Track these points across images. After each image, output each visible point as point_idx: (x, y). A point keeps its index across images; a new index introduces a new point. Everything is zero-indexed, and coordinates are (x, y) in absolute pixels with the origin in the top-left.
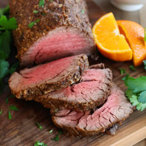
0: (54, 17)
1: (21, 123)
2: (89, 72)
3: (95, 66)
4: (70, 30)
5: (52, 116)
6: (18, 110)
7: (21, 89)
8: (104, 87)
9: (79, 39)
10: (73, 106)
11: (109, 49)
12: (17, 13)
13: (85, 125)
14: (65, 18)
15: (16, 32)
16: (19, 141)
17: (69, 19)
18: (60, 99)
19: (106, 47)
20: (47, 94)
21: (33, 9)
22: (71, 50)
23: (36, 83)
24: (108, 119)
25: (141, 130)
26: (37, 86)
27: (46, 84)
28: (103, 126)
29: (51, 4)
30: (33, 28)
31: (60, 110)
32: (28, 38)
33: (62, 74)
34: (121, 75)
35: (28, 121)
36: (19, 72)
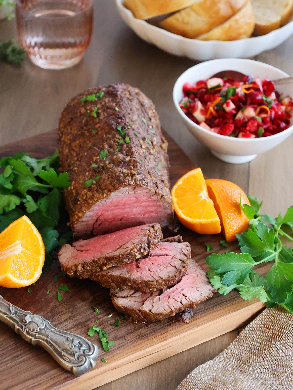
0: (118, 174)
1: (74, 306)
2: (161, 245)
3: (170, 238)
4: (139, 191)
5: (111, 297)
6: (69, 291)
7: (74, 264)
8: (178, 264)
9: (151, 204)
10: (138, 285)
11: (191, 217)
12: (69, 166)
13: (151, 307)
14: (133, 175)
15: (68, 191)
16: (70, 325)
17: (138, 177)
18: (121, 276)
19: (187, 215)
20: (106, 270)
21: (92, 162)
22: (140, 217)
23: (93, 257)
24: (179, 300)
25: (222, 318)
26: (94, 261)
27: (106, 258)
28: (173, 309)
29: (115, 157)
30: (90, 187)
31: (121, 289)
32: (84, 200)
33: (126, 246)
34: (207, 253)
35: (82, 303)
36: (71, 245)
